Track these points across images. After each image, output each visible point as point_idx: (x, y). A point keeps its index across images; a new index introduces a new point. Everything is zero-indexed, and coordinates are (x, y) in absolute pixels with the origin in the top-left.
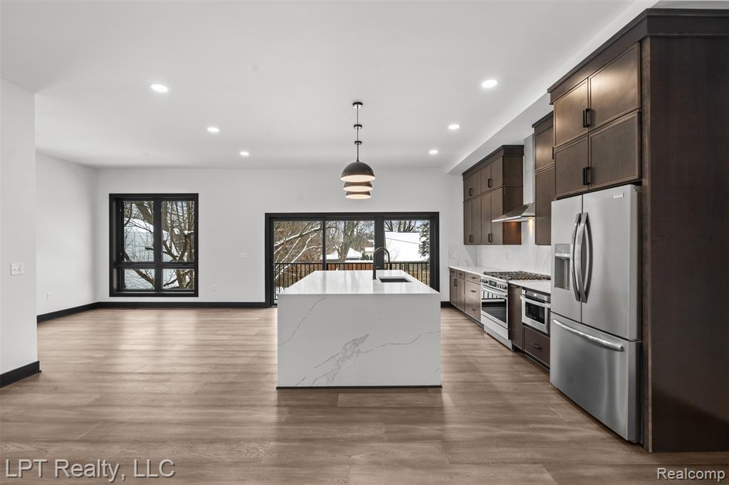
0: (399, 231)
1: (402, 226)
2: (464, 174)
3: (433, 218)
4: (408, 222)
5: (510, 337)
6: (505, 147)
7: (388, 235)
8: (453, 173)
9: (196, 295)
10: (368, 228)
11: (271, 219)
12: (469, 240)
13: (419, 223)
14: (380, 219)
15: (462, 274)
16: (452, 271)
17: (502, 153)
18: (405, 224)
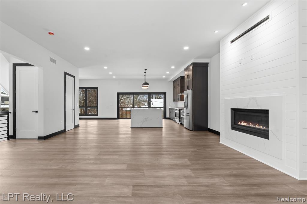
0: (156, 99)
1: (157, 96)
2: (173, 82)
3: (165, 94)
4: (159, 95)
5: (180, 121)
6: (181, 77)
7: (152, 100)
8: (170, 81)
9: (97, 116)
10: (146, 97)
11: (119, 94)
12: (174, 100)
13: (161, 96)
14: (150, 94)
15: (172, 109)
16: (170, 109)
17: (180, 78)
18: (158, 96)
